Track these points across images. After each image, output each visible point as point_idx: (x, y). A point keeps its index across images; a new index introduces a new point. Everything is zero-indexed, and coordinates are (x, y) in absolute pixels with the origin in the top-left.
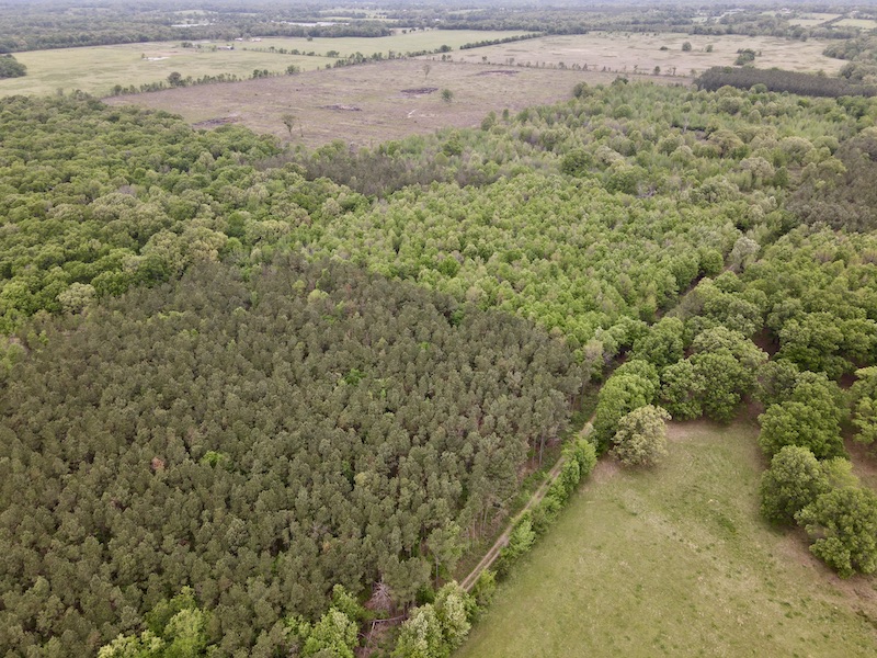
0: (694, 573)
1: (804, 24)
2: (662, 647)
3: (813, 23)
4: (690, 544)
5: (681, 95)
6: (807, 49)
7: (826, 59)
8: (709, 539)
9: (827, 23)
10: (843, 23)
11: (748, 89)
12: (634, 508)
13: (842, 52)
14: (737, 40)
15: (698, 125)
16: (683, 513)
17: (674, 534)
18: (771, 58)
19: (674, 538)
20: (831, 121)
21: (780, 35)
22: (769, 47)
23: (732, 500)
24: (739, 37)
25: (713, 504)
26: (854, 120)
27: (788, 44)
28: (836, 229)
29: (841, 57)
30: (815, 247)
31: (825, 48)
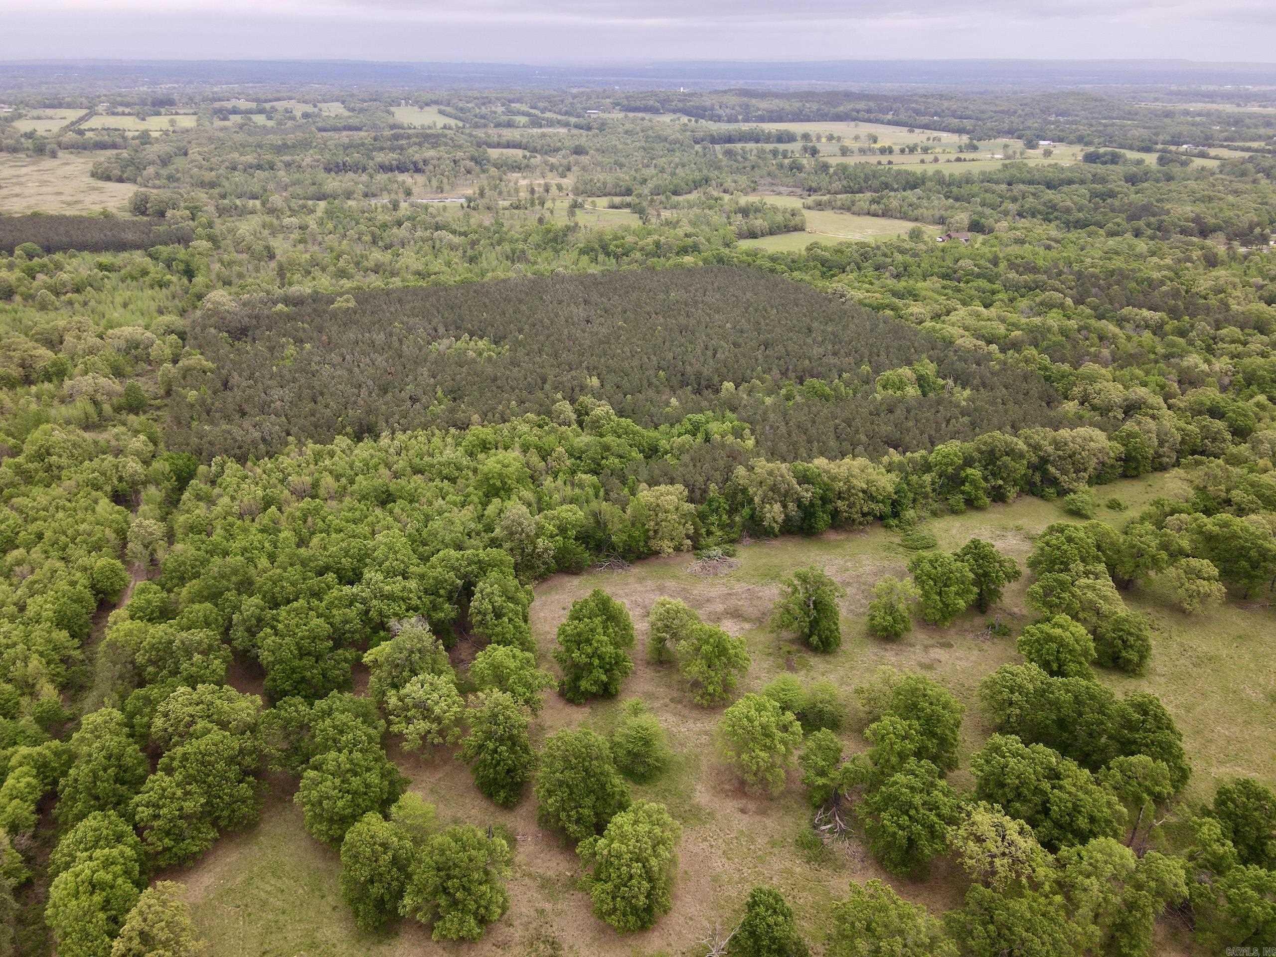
1: (41, 128)
7: (100, 184)
11: (11, 253)
13: (117, 171)
22: (6, 172)
26: (185, 280)
27: (34, 164)
28: (242, 460)
29: (120, 180)
30: (233, 498)
31: (90, 167)
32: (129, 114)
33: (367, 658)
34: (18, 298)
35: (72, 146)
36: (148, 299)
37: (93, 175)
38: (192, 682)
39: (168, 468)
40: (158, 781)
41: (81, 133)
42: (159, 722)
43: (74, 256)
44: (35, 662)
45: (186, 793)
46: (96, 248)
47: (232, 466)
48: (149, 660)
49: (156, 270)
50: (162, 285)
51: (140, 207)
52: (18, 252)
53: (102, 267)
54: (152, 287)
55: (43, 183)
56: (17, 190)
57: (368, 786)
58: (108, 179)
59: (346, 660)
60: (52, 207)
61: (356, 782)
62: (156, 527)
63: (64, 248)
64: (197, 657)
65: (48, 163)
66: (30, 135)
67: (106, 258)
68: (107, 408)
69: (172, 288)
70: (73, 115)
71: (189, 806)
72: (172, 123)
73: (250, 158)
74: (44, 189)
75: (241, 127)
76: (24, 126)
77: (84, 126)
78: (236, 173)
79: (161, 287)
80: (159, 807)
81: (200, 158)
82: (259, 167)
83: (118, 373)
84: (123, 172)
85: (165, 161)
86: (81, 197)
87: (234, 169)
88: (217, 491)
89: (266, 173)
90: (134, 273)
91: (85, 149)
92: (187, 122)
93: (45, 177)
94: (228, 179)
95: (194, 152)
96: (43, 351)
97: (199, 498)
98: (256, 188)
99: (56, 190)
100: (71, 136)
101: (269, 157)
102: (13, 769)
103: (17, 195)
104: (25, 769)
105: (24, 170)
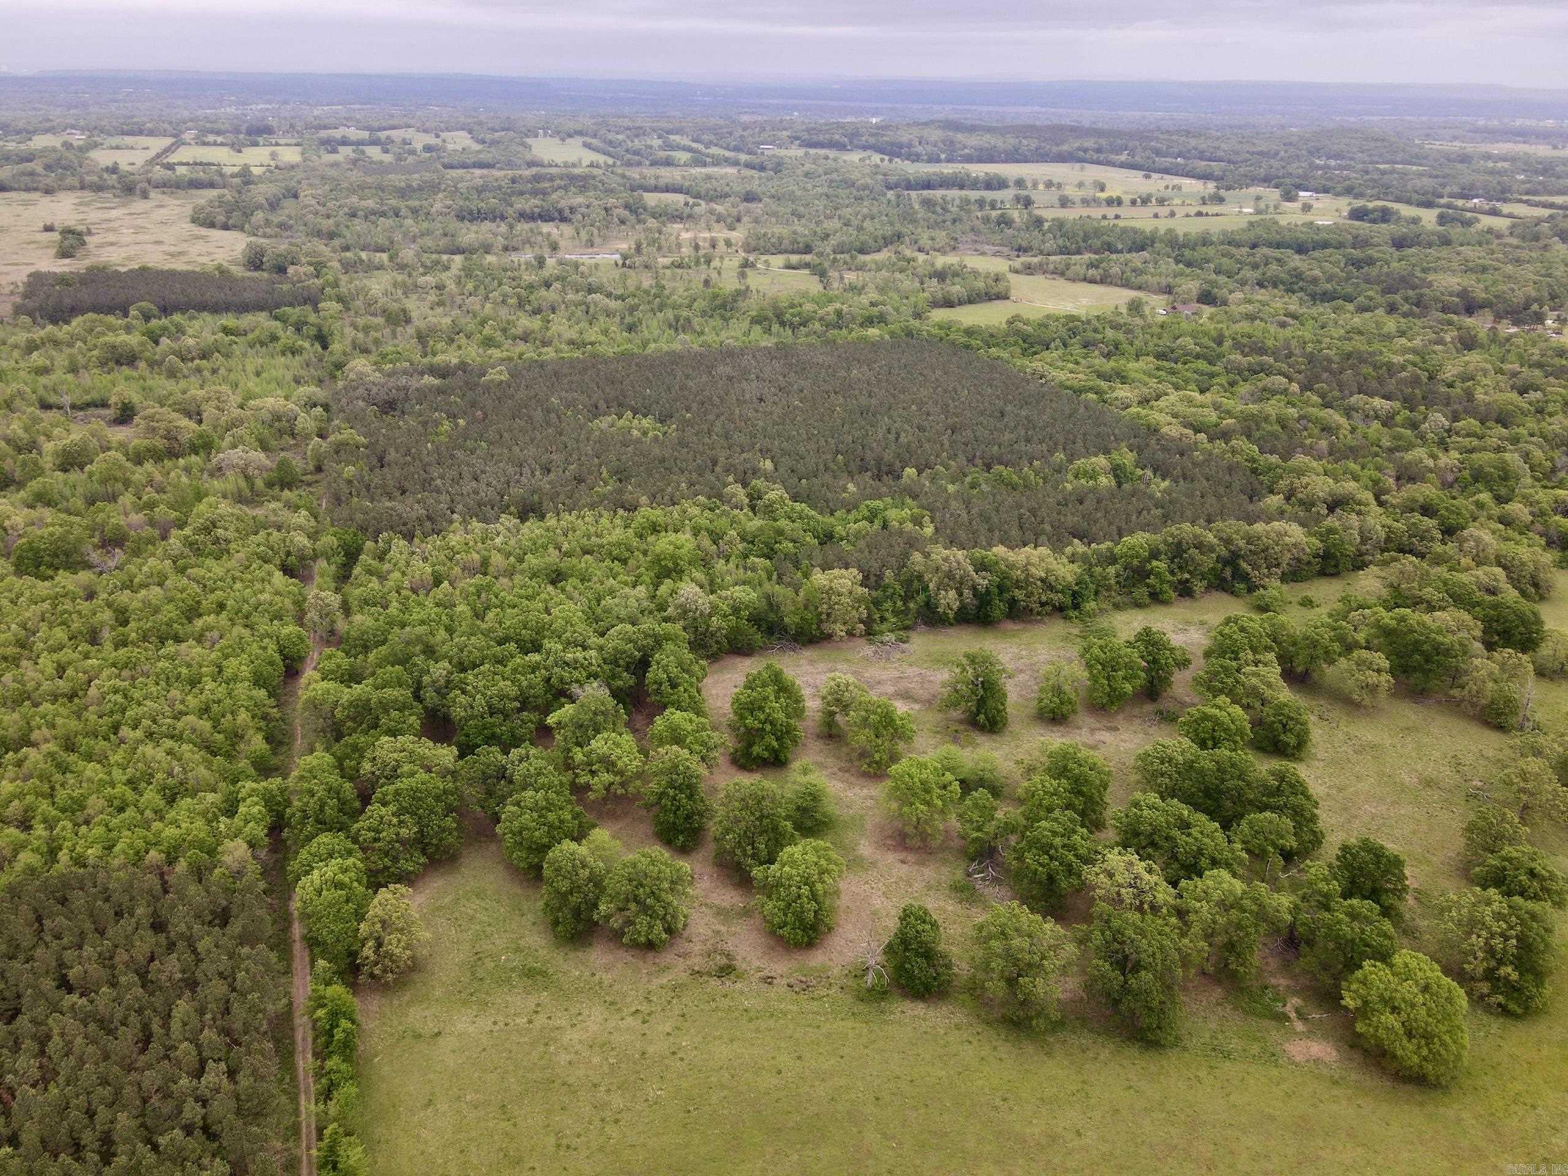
1: (122, 160)
3: (138, 159)
6: (162, 214)
10: (186, 155)
11: (126, 313)
16: (487, 993)
19: (497, 1028)
20: (289, 356)
23: (522, 942)
25: (507, 960)
26: (318, 347)
27: (124, 205)
28: (409, 537)
29: (226, 227)
30: (404, 574)
31: (188, 210)
32: (222, 144)
33: (551, 720)
34: (142, 365)
35: (164, 185)
36: (282, 367)
37: (193, 221)
38: (393, 733)
39: (336, 543)
40: (375, 809)
41: (170, 167)
42: (367, 766)
43: (194, 318)
44: (243, 716)
45: (400, 822)
46: (216, 309)
47: (399, 544)
48: (348, 716)
49: (287, 336)
50: (294, 351)
51: (255, 261)
52: (133, 312)
53: (226, 331)
54: (283, 353)
55: (138, 230)
56: (111, 238)
57: (561, 821)
58: (212, 225)
59: (531, 721)
60: (155, 259)
61: (551, 817)
62: (333, 599)
63: (182, 308)
64: (394, 714)
65: (140, 205)
66: (114, 170)
67: (228, 320)
68: (259, 483)
69: (305, 356)
70: (157, 144)
71: (404, 832)
72: (273, 156)
73: (371, 203)
74: (141, 237)
75: (355, 162)
76: (103, 158)
77: (173, 158)
78: (357, 221)
79: (293, 353)
80: (378, 832)
81: (313, 202)
82: (383, 214)
83: (265, 447)
84: (228, 218)
85: (274, 205)
86: (184, 247)
87: (353, 215)
88: (387, 566)
89: (390, 221)
90: (262, 338)
91: (178, 187)
92: (290, 155)
93: (140, 222)
94: (347, 227)
95: (307, 195)
96: (184, 422)
97: (370, 572)
98: (381, 240)
99: (153, 238)
100: (159, 173)
101: (393, 202)
102: (244, 800)
103: (112, 244)
104: (255, 799)
105: (114, 213)
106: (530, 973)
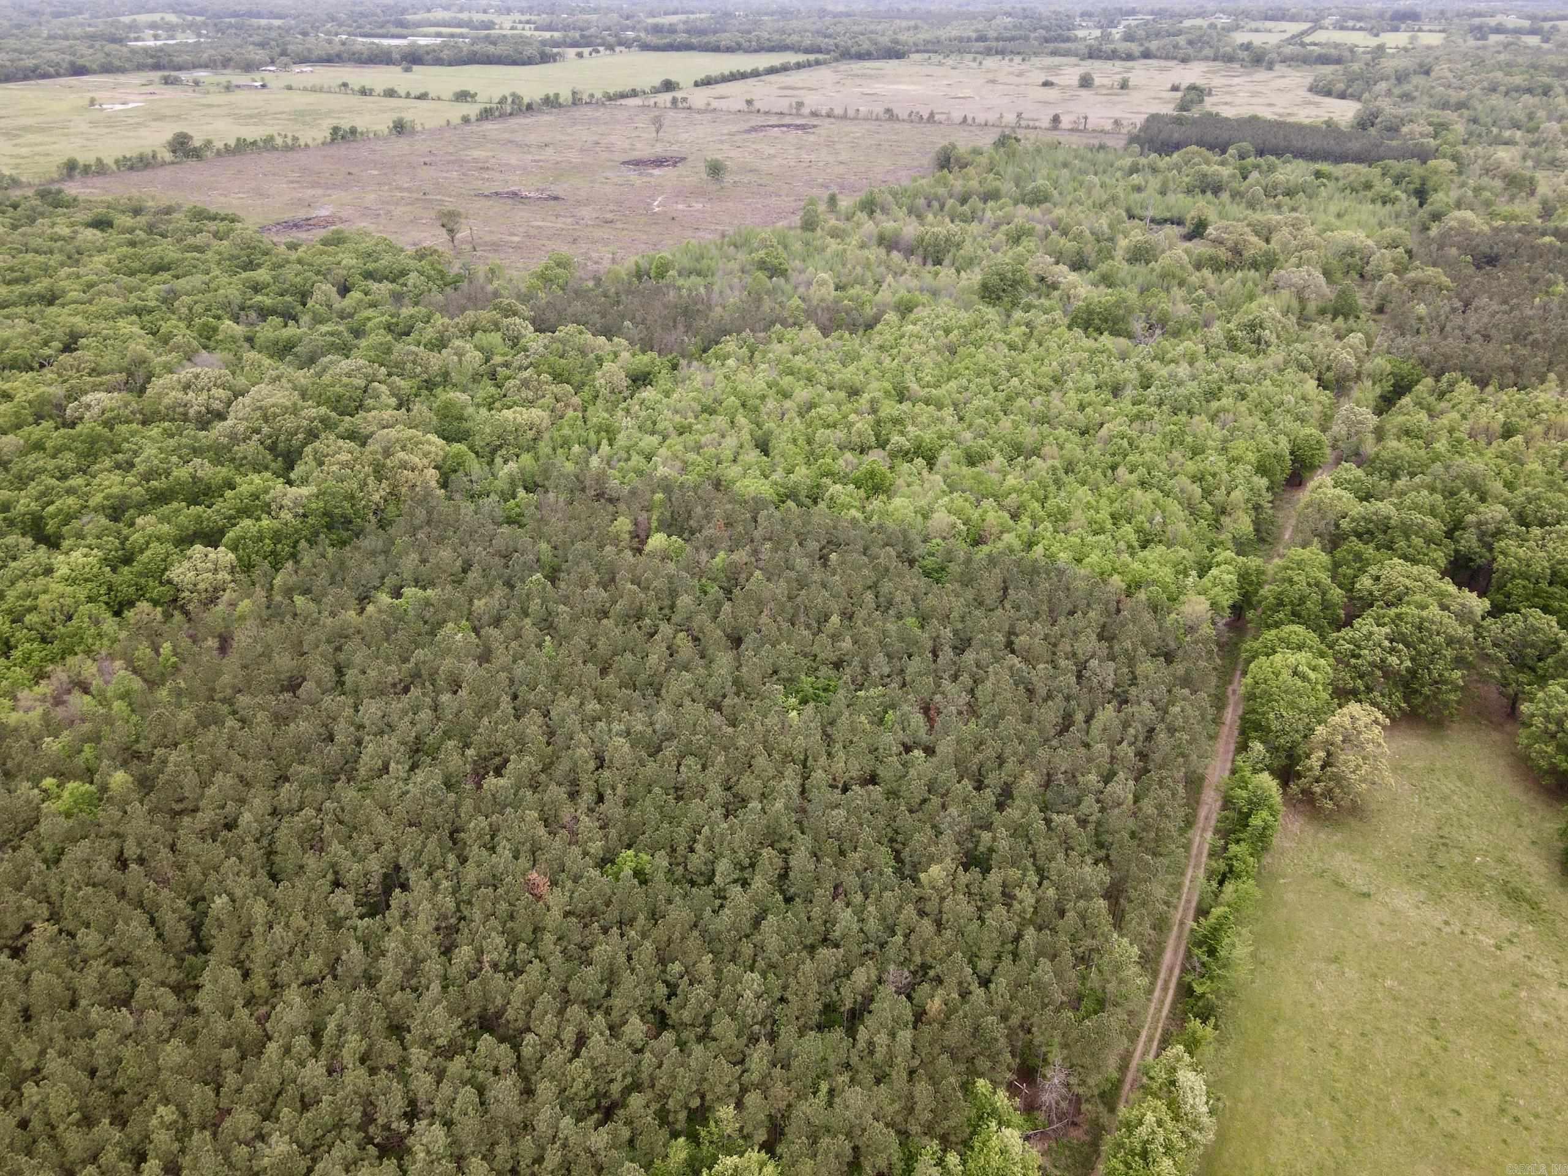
0: (1507, 987)
1: (1257, 40)
2: (1517, 1120)
3: (1273, 39)
4: (1480, 937)
5: (1118, 164)
6: (1281, 83)
7: (1318, 98)
8: (1507, 926)
9: (1293, 37)
10: (1320, 36)
11: (1224, 151)
12: (1359, 883)
13: (1341, 86)
14: (1161, 70)
15: (1168, 215)
16: (1445, 885)
17: (1447, 923)
18: (1228, 99)
19: (1447, 929)
20: (1379, 204)
21: (1230, 59)
22: (1217, 81)
23: (1510, 856)
24: (1163, 63)
25: (1484, 864)
26: (1415, 202)
27: (1249, 74)
28: (1482, 383)
29: (1342, 96)
30: (1464, 417)
31: (1309, 80)
32: (1361, 29)
34: (1226, 194)
35: (1292, 59)
36: (1367, 211)
37: (1310, 90)
38: (1411, 559)
39: (1388, 369)
40: (1365, 625)
41: (1303, 45)
42: (1365, 582)
43: (1289, 161)
45: (1392, 649)
46: (1314, 156)
47: (1465, 389)
48: (1354, 530)
49: (1384, 186)
50: (1386, 200)
51: (1364, 123)
52: (1232, 151)
53: (1318, 174)
54: (1373, 201)
55: (1254, 94)
58: (1328, 93)
62: (1369, 419)
63: (1278, 153)
64: (1417, 541)
65: (1262, 75)
66: (1247, 47)
67: (1325, 167)
69: (1397, 207)
70: (1294, 28)
72: (1413, 39)
73: (1518, 80)
74: (1254, 100)
75: (1506, 46)
76: (1241, 38)
77: (1307, 39)
78: (1494, 96)
79: (1384, 203)
80: (1361, 648)
81: (1450, 75)
82: (1529, 91)
83: (1328, 276)
84: (1349, 86)
85: (1401, 77)
86: (1295, 110)
87: (1494, 90)
88: (1443, 405)
89: (1537, 99)
90: (1355, 184)
91: (1305, 62)
92: (1432, 39)
93: (1259, 88)
95: (1442, 70)
96: (1254, 239)
97: (1419, 404)
98: (1520, 115)
99: (1268, 101)
100: (1288, 50)
101: (1547, 80)
103: (1226, 104)
105: (1236, 80)
106: (1514, 895)
